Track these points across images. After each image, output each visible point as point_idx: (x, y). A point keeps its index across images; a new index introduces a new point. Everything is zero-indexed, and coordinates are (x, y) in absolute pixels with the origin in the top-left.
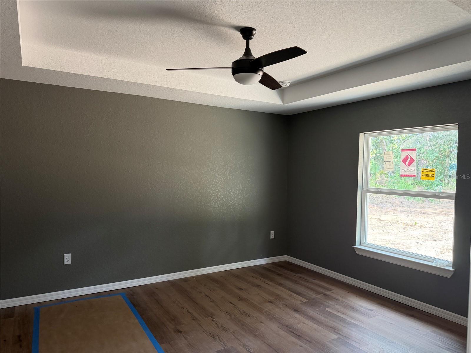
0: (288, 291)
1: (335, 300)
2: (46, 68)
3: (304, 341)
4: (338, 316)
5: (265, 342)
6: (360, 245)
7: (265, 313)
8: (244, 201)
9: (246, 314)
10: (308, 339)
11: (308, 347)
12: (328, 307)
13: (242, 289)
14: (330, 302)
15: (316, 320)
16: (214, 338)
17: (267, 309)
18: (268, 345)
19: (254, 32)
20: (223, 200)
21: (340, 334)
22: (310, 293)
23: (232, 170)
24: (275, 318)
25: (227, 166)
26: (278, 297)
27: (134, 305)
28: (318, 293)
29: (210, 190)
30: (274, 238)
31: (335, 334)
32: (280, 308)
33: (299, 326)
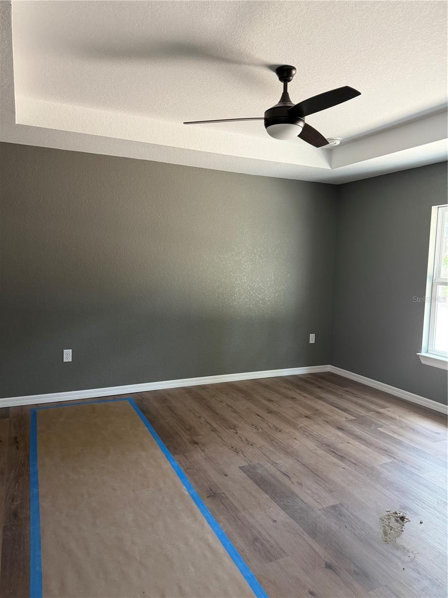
0: (330, 406)
1: (392, 419)
2: (42, 127)
3: (349, 463)
4: (394, 438)
5: (298, 461)
6: (427, 352)
7: (300, 429)
8: (276, 295)
9: (277, 429)
10: (353, 461)
11: (353, 470)
12: (381, 427)
13: (272, 401)
14: (384, 422)
15: (365, 440)
16: (237, 451)
17: (302, 425)
18: (303, 464)
19: (294, 72)
20: (250, 293)
21: (394, 458)
22: (358, 410)
23: (262, 255)
24: (313, 435)
25: (256, 250)
26: (317, 412)
27: (143, 412)
28: (369, 410)
29: (234, 280)
30: (314, 342)
31: (388, 458)
32: (320, 424)
33: (341, 446)
